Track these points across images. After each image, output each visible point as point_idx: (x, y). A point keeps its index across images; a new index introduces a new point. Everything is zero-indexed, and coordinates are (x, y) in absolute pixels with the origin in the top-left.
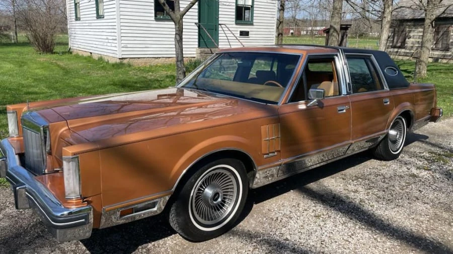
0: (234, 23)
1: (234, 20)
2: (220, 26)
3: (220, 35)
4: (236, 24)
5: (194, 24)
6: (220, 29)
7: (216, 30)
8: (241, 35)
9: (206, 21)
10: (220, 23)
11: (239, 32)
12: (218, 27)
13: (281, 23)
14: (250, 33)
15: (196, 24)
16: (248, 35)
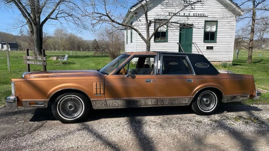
0: (203, 42)
1: (203, 40)
2: (193, 44)
3: (193, 49)
4: (204, 42)
5: (176, 43)
6: (193, 45)
7: (190, 46)
8: (207, 49)
9: (184, 41)
10: (193, 42)
11: (206, 47)
12: (192, 44)
13: (251, 40)
14: (214, 47)
15: (177, 43)
16: (213, 49)
